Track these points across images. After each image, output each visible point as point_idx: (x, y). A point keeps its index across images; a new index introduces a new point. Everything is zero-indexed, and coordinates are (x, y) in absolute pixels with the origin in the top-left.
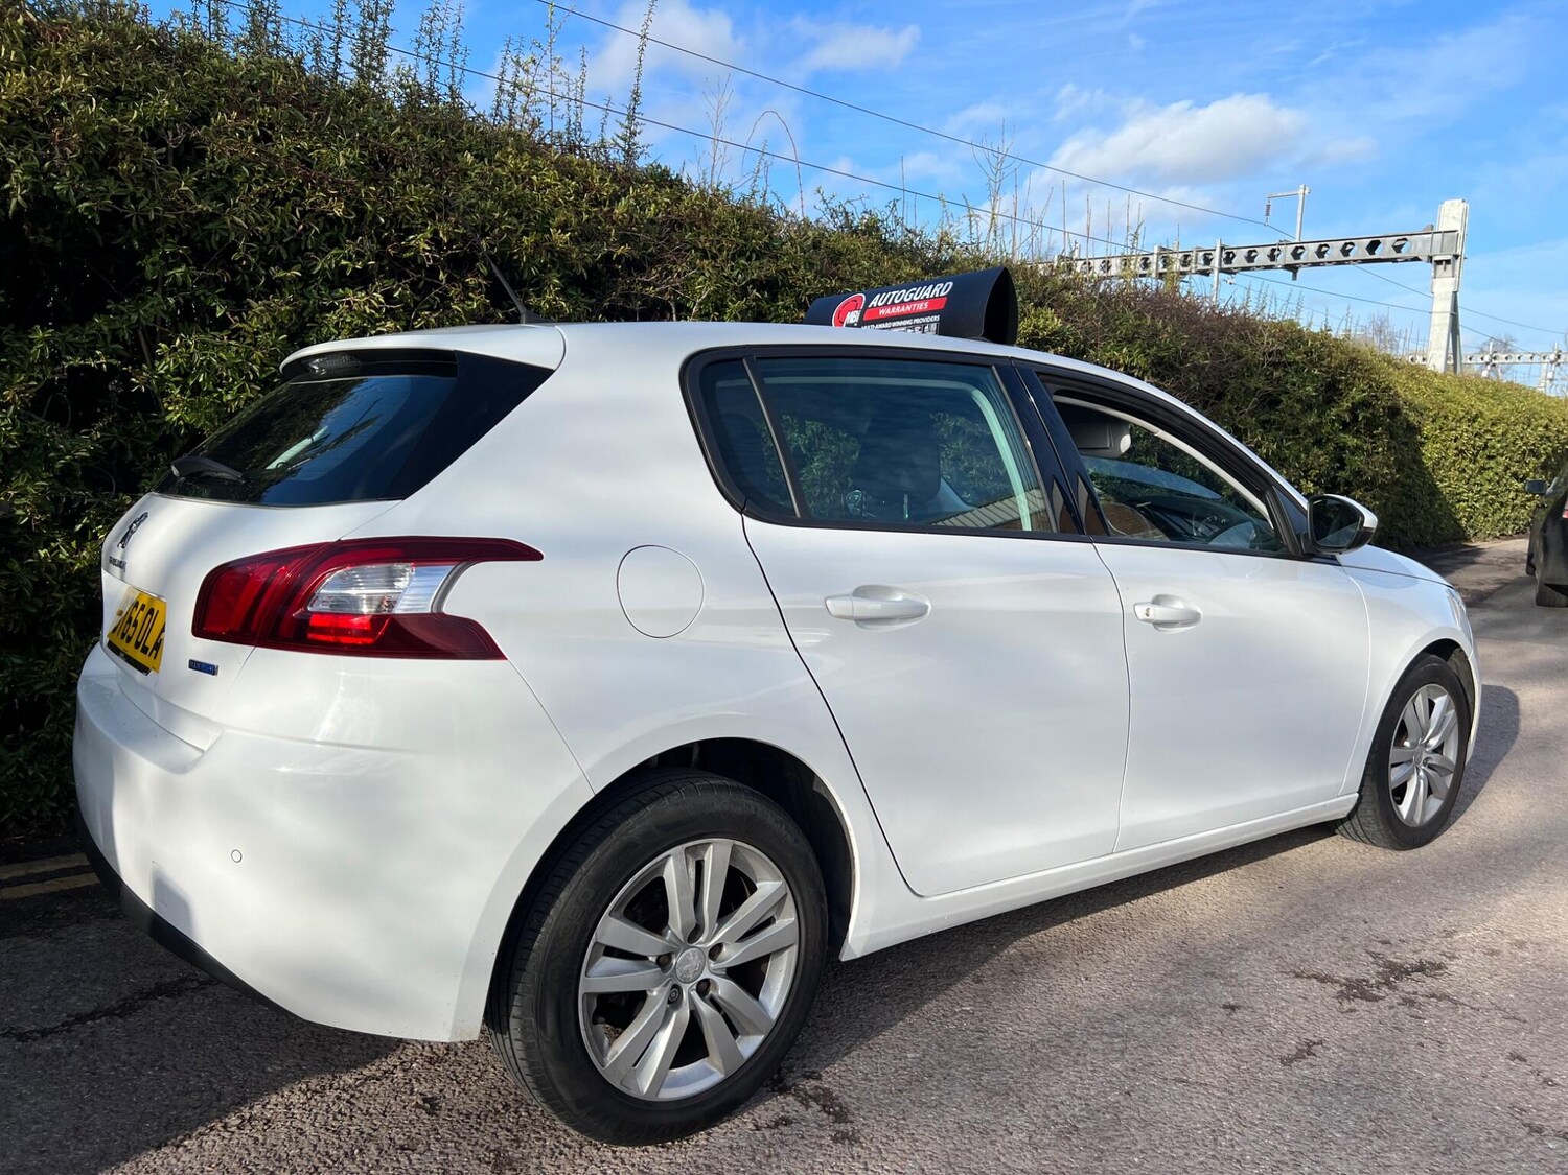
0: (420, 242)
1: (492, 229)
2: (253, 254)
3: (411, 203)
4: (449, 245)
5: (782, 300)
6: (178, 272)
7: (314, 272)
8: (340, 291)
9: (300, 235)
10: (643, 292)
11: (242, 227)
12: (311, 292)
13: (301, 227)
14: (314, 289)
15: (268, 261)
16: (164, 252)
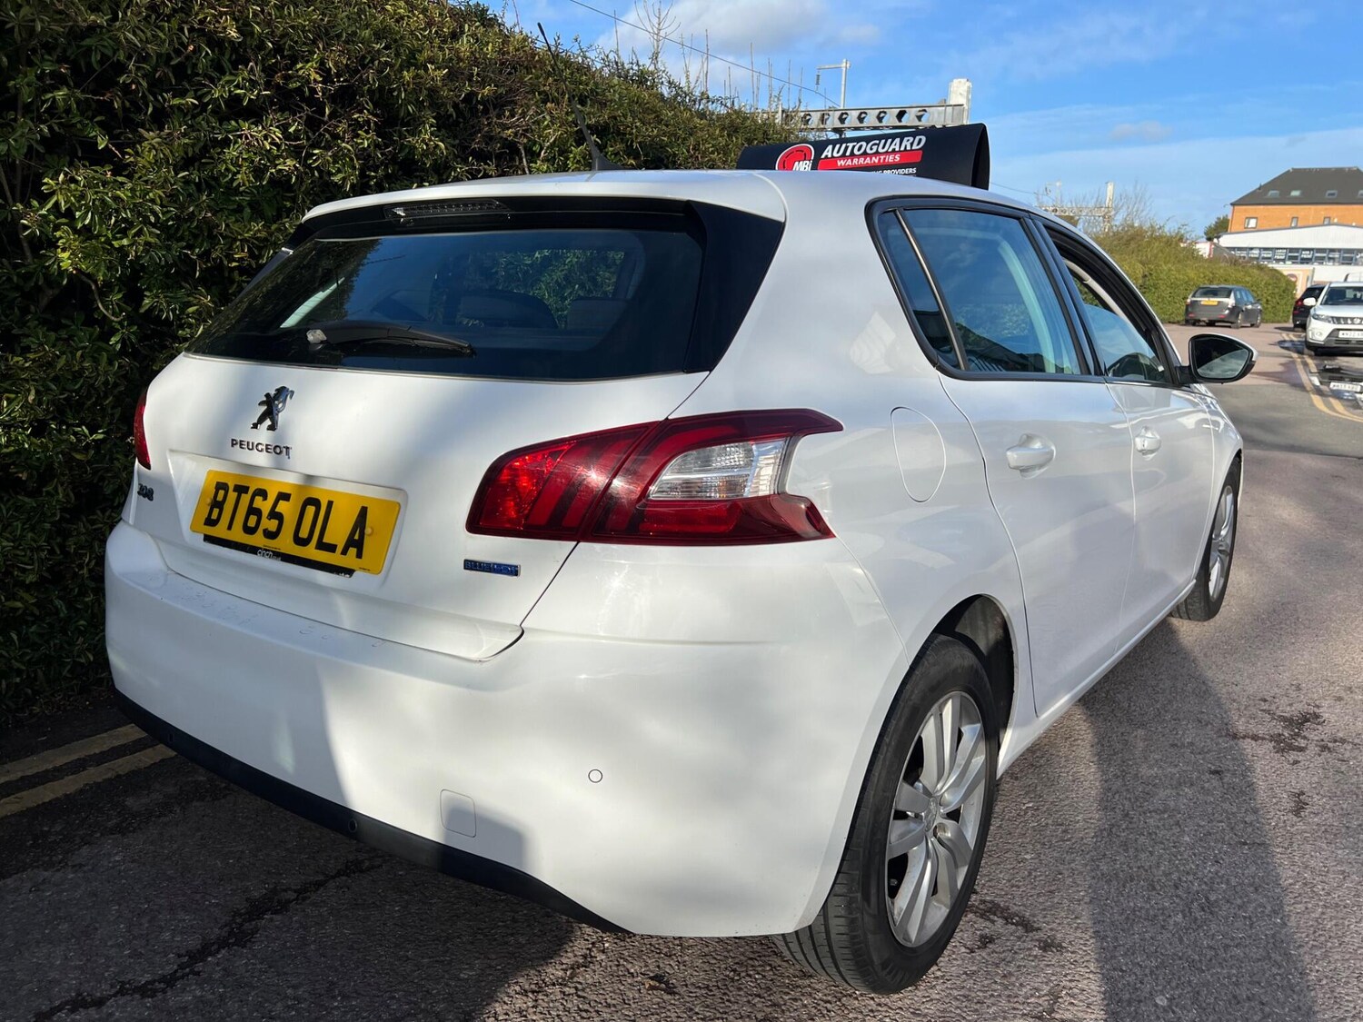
0: (309, 70)
1: (372, 61)
2: (144, 76)
3: (292, 27)
4: (338, 75)
5: (612, 147)
6: (60, 94)
7: (206, 101)
8: (233, 123)
9: (188, 58)
10: (501, 135)
11: (136, 45)
12: (200, 123)
13: (191, 48)
14: (203, 119)
15: (156, 86)
16: (43, 71)
